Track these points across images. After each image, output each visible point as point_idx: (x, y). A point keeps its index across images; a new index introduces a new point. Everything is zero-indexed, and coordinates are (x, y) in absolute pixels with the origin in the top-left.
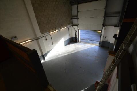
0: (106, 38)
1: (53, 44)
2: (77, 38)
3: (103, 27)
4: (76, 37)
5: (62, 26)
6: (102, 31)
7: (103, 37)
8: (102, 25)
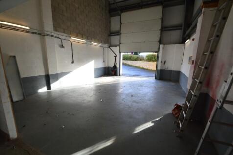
0: (166, 64)
1: (73, 62)
2: (118, 66)
3: (159, 46)
4: (115, 67)
5: (93, 37)
6: (158, 52)
7: (161, 62)
8: (158, 43)
